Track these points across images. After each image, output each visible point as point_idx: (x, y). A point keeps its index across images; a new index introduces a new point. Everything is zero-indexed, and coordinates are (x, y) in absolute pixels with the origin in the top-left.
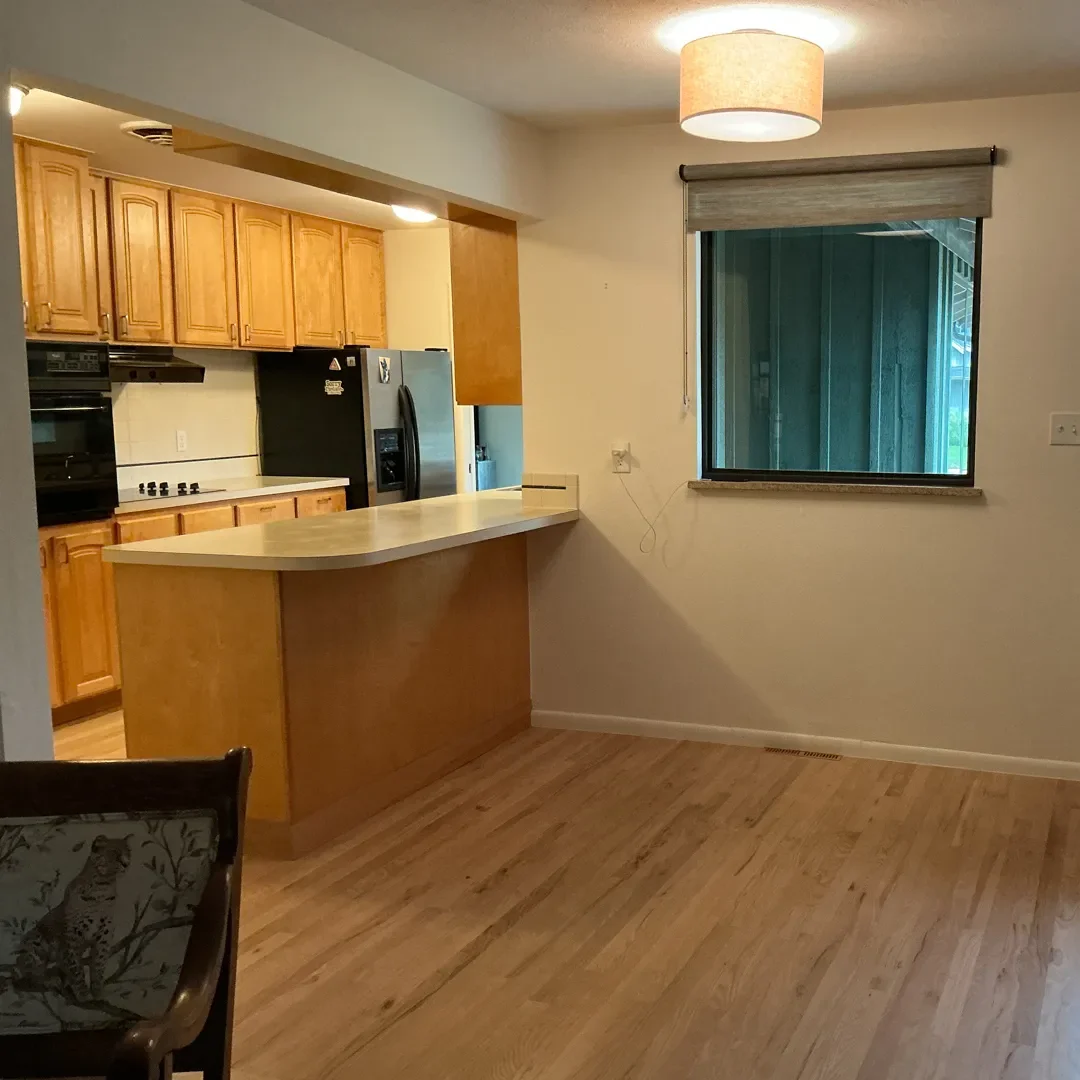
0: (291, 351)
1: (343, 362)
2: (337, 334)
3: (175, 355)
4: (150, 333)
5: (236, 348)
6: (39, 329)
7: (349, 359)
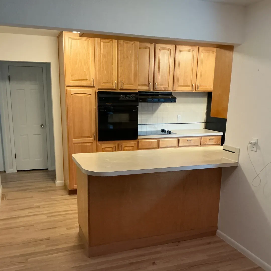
3: (172, 94)
4: (164, 88)
5: (194, 91)
6: (120, 88)
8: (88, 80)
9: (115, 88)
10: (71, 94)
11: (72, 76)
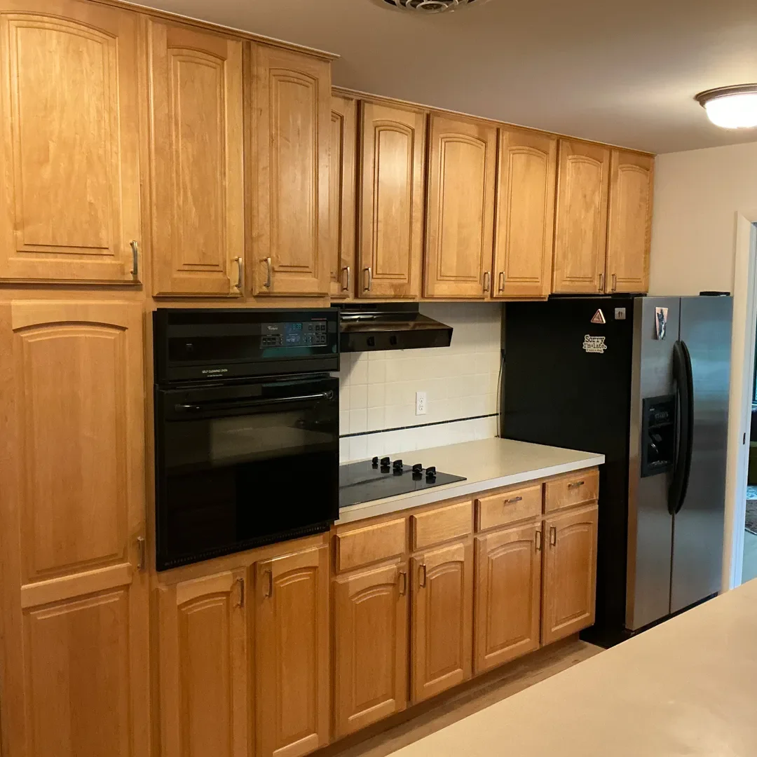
0: (546, 300)
1: (609, 314)
2: (597, 277)
3: (421, 311)
4: (393, 286)
5: (487, 300)
6: (257, 292)
7: (617, 310)
8: (105, 252)
9: (236, 290)
10: (16, 331)
11: (16, 227)
